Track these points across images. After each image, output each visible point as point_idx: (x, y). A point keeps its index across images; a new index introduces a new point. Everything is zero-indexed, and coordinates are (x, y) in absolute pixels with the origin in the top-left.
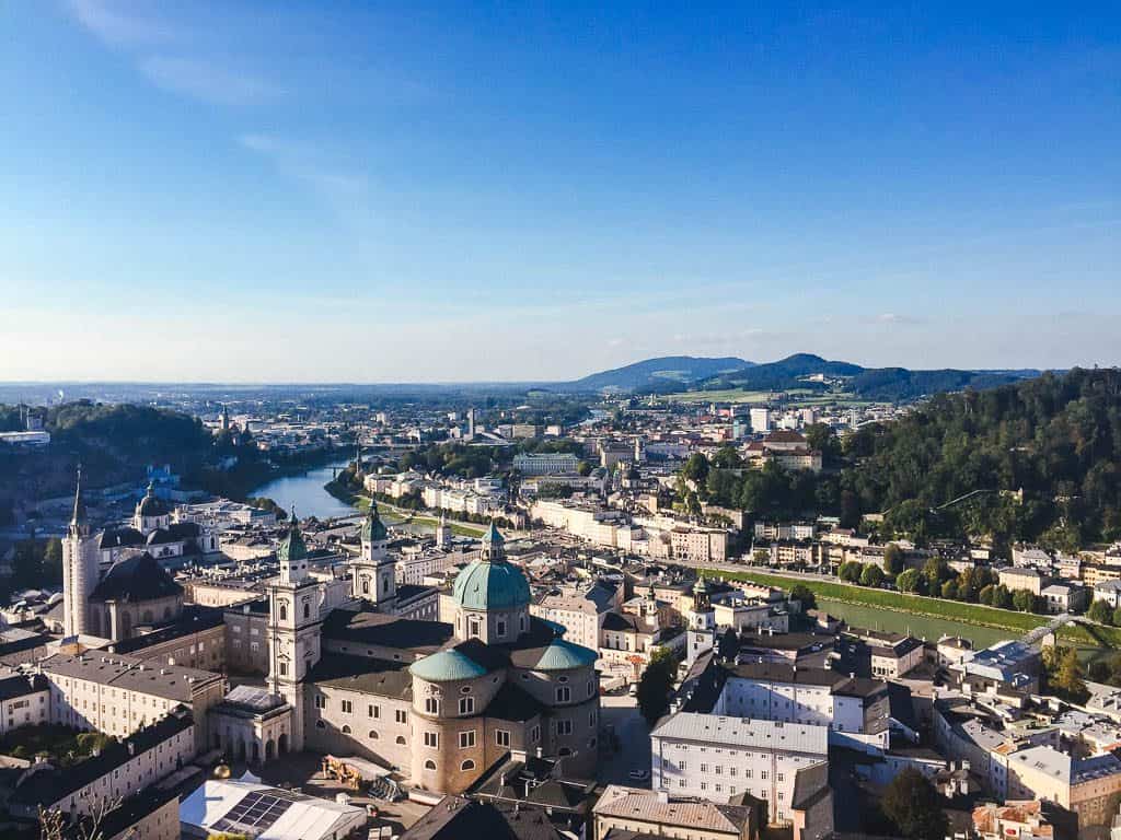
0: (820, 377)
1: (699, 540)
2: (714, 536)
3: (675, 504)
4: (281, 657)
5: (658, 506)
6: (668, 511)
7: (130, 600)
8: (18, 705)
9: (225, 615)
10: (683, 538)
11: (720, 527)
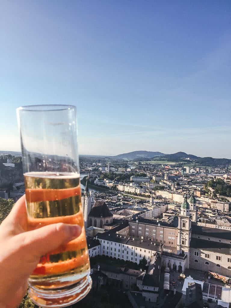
0: (188, 159)
1: (220, 205)
2: (225, 204)
3: (206, 194)
4: (183, 239)
5: (201, 195)
6: (204, 196)
7: (103, 217)
8: (94, 249)
9: (129, 222)
10: (215, 204)
11: (225, 202)
